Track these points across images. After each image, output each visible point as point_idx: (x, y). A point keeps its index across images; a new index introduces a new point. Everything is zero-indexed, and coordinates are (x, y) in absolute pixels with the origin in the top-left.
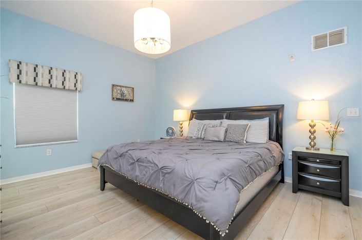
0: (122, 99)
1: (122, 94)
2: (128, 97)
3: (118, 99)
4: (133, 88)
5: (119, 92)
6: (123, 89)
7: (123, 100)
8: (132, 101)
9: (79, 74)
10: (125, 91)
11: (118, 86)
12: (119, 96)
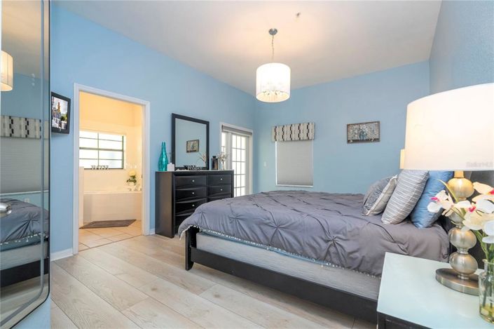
0: (362, 139)
1: (361, 133)
2: (370, 136)
3: (355, 141)
4: (378, 122)
5: (356, 132)
6: (362, 127)
7: (362, 141)
8: (377, 140)
9: (310, 124)
10: (366, 129)
11: (354, 124)
12: (357, 137)
